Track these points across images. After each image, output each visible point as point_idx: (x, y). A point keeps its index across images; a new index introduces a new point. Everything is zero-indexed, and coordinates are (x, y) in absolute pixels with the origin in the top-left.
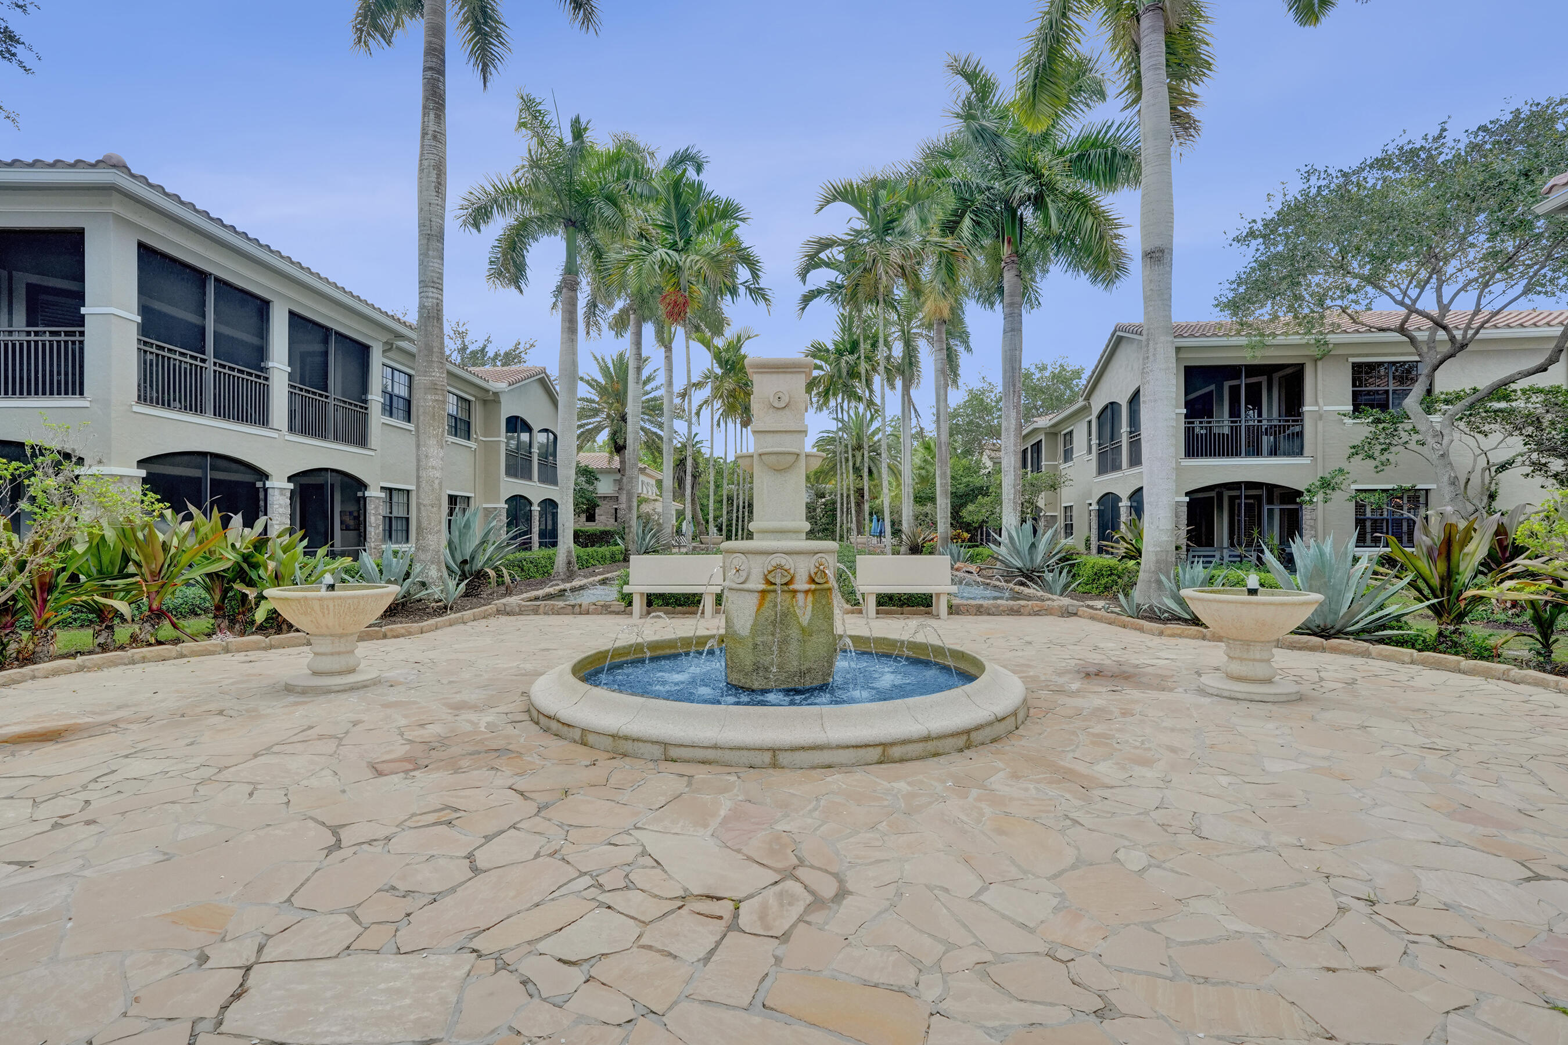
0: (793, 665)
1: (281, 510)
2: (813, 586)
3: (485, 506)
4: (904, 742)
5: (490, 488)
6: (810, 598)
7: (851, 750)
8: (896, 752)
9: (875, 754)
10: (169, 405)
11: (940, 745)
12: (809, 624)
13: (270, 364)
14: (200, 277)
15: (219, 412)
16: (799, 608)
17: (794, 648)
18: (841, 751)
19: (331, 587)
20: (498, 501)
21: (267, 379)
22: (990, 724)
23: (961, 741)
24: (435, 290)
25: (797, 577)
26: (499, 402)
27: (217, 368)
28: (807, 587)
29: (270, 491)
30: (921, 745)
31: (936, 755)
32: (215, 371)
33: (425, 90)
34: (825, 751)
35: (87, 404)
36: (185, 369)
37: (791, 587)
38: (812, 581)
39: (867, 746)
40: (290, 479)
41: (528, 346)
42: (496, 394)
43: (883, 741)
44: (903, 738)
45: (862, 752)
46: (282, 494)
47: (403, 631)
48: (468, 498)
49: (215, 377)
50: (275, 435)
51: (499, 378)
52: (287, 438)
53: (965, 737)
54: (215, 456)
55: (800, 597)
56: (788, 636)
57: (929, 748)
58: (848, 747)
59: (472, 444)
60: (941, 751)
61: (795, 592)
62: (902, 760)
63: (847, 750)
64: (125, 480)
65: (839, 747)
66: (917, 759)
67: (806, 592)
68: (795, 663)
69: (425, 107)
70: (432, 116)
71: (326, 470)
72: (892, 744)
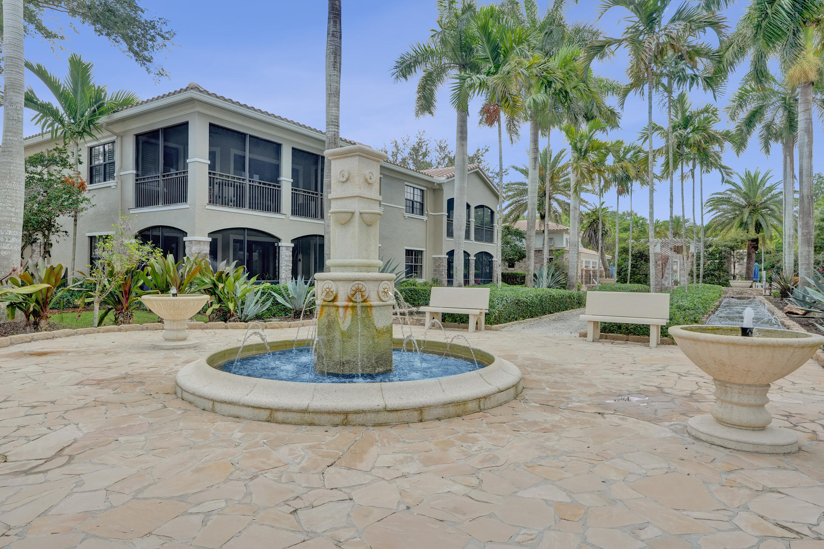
0: (337, 357)
1: (286, 259)
2: (351, 304)
3: (434, 256)
4: (286, 410)
5: (437, 244)
6: (349, 311)
7: (250, 408)
8: (280, 416)
9: (265, 414)
10: (228, 205)
11: (316, 418)
12: (348, 330)
13: (282, 179)
14: (243, 136)
15: (252, 207)
16: (340, 318)
17: (337, 345)
18: (245, 409)
19: (174, 295)
20: (441, 254)
21: (279, 187)
22: (377, 411)
23: (338, 419)
24: (333, 127)
25: (339, 297)
26: (442, 190)
27: (251, 183)
28: (345, 303)
29: (281, 248)
30: (299, 414)
31: (311, 424)
32: (250, 185)
33: (329, 8)
34: (236, 406)
35: (188, 206)
36: (237, 185)
37: (335, 303)
38: (350, 300)
39: (260, 408)
40: (293, 241)
41: (484, 151)
42: (440, 185)
43: (271, 407)
44: (285, 407)
45: (257, 411)
46: (287, 250)
47: (277, 325)
48: (422, 251)
49: (250, 188)
50: (283, 217)
51: (441, 174)
52: (291, 218)
53: (342, 417)
54: (249, 229)
55: (341, 310)
56: (334, 337)
57: (306, 418)
58: (248, 406)
59: (425, 218)
60: (317, 422)
61: (338, 307)
62: (283, 423)
63: (248, 408)
64: (202, 243)
65: (244, 405)
66: (295, 424)
67: (346, 307)
68: (338, 356)
69: (329, 18)
70: (332, 22)
71: (316, 236)
72: (277, 410)
